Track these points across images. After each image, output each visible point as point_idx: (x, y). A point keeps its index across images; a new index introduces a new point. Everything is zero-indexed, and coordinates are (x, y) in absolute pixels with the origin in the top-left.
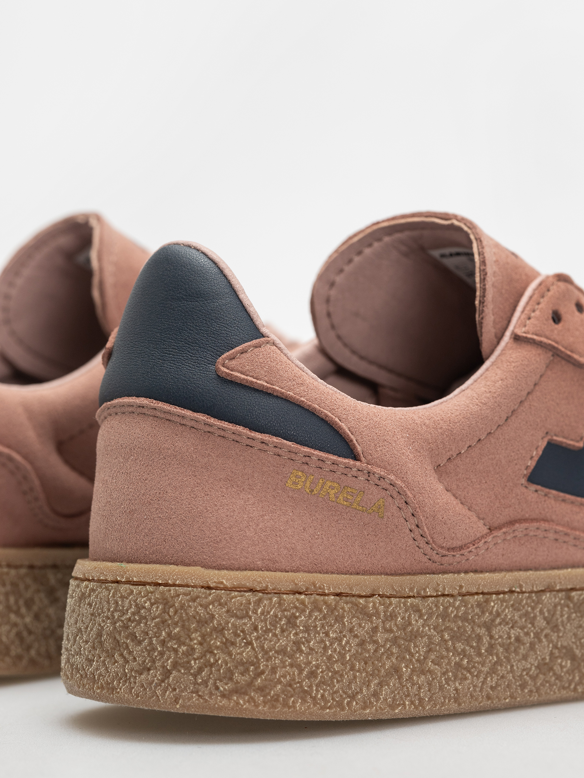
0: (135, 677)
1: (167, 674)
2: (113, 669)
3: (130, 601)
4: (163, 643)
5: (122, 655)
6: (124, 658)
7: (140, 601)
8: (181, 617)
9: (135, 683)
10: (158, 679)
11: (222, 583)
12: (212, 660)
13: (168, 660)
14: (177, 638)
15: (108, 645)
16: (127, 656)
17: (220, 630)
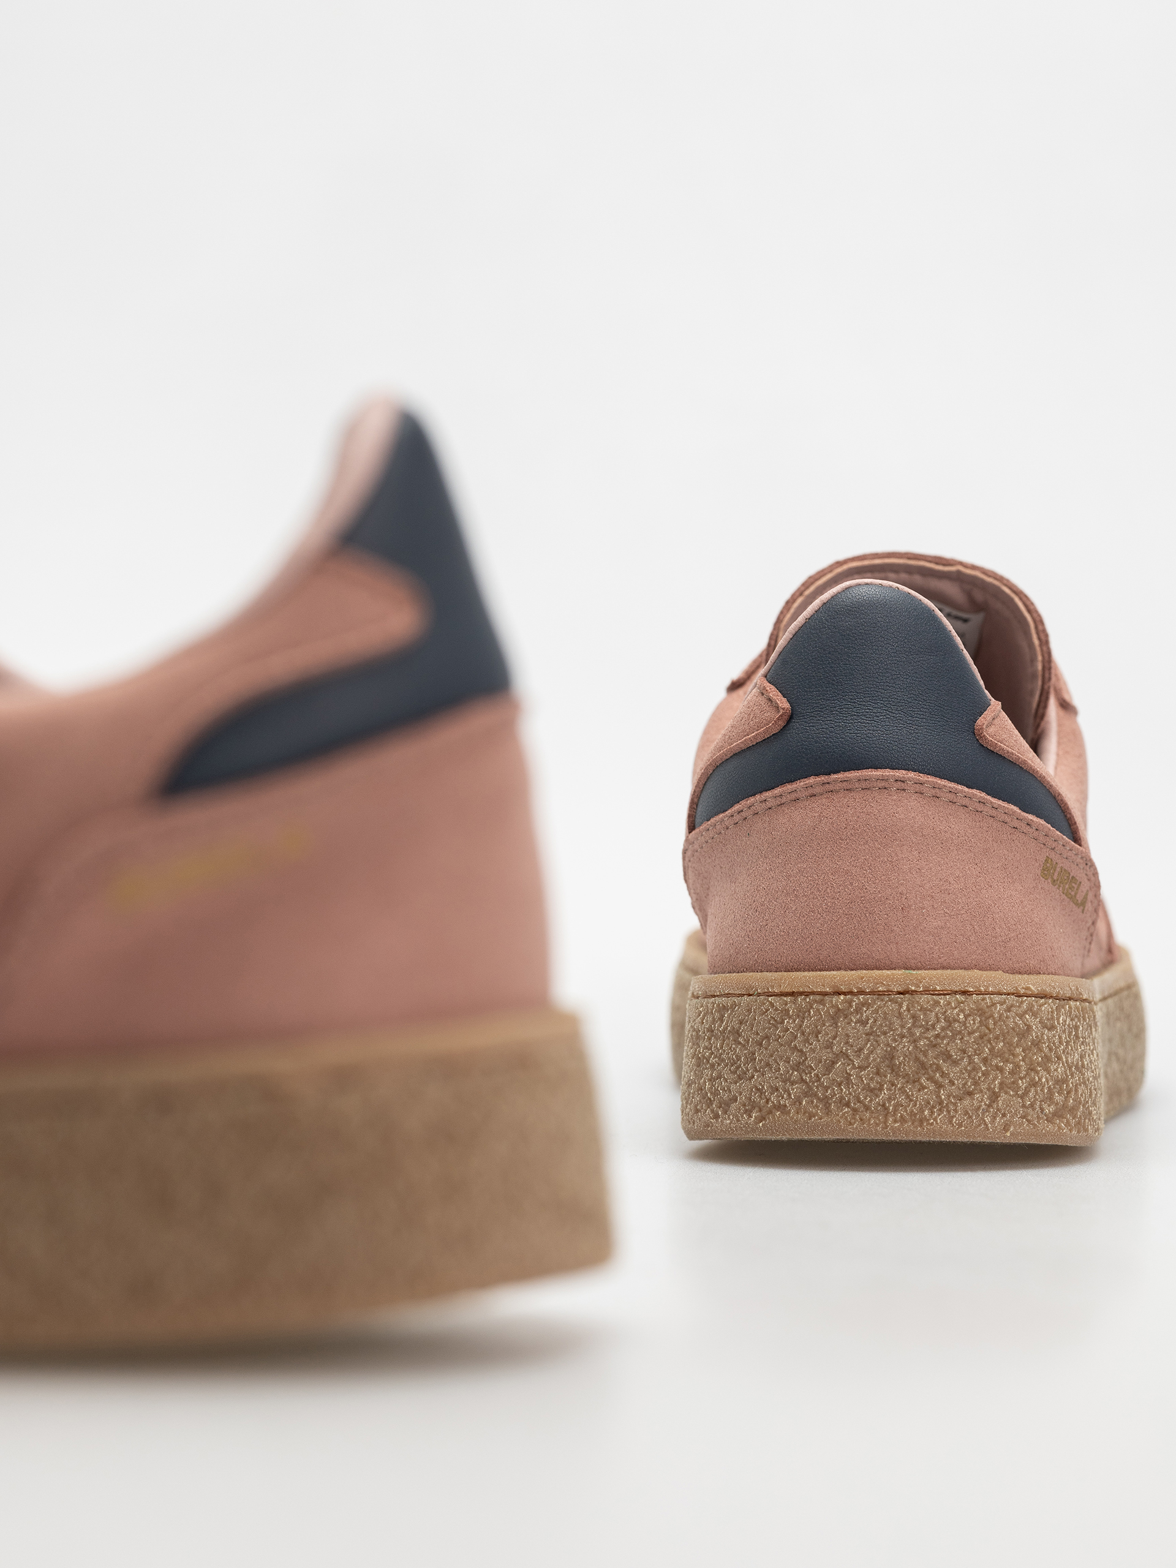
0: (955, 1104)
1: (994, 1097)
2: (921, 1097)
3: (937, 1014)
4: (985, 1061)
5: (931, 1079)
6: (936, 1082)
7: (951, 1013)
8: (1001, 1029)
9: (956, 1111)
10: (985, 1104)
11: (1031, 990)
12: (1037, 1078)
13: (994, 1081)
14: (1000, 1055)
15: (910, 1068)
16: (941, 1079)
17: (1037, 1044)
